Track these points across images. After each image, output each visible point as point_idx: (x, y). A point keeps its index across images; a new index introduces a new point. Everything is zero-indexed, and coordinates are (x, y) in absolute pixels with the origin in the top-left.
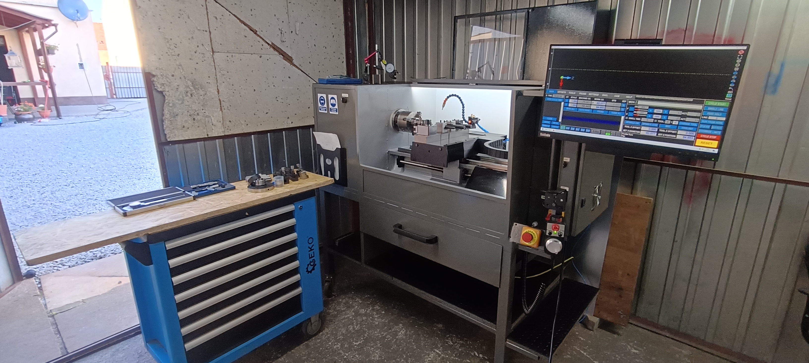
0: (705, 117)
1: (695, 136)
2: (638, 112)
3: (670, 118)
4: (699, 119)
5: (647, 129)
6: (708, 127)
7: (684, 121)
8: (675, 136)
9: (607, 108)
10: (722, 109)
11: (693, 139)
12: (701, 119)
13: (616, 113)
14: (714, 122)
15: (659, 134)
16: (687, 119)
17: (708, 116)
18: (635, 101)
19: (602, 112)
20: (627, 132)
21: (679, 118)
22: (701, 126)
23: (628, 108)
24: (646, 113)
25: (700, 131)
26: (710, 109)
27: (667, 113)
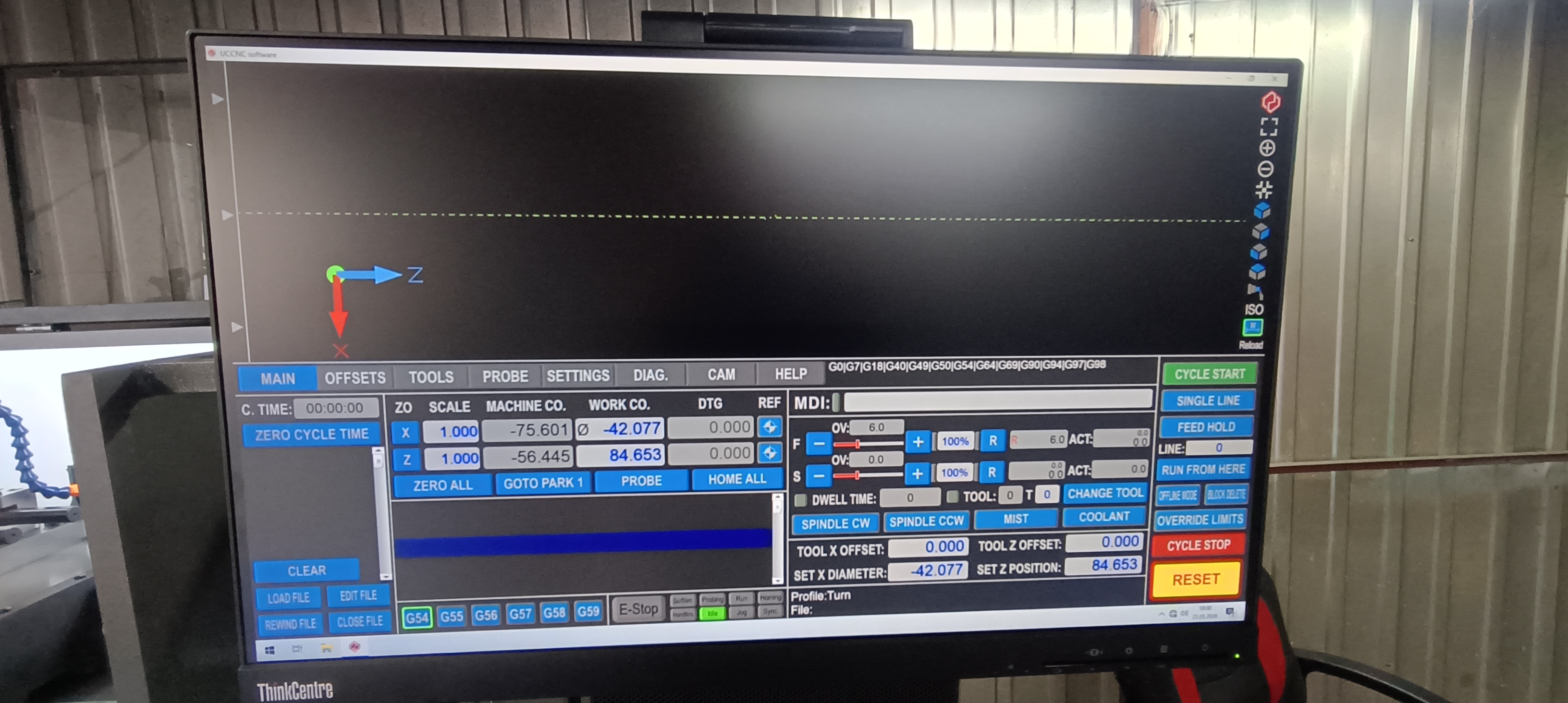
0: (1171, 449)
1: (1142, 553)
2: (857, 460)
3: (1019, 470)
4: (1146, 462)
5: (915, 547)
6: (1190, 495)
7: (1086, 480)
8: (1054, 567)
9: (680, 456)
10: (1232, 400)
11: (1139, 570)
12: (1158, 456)
13: (732, 479)
14: (1211, 469)
15: (983, 569)
16: (1100, 468)
17: (1183, 441)
18: (828, 395)
19: (652, 481)
20: (815, 582)
21: (1058, 468)
22: (1163, 495)
23: (796, 442)
24: (896, 459)
25: (1164, 521)
26: (1186, 401)
27: (1002, 448)
